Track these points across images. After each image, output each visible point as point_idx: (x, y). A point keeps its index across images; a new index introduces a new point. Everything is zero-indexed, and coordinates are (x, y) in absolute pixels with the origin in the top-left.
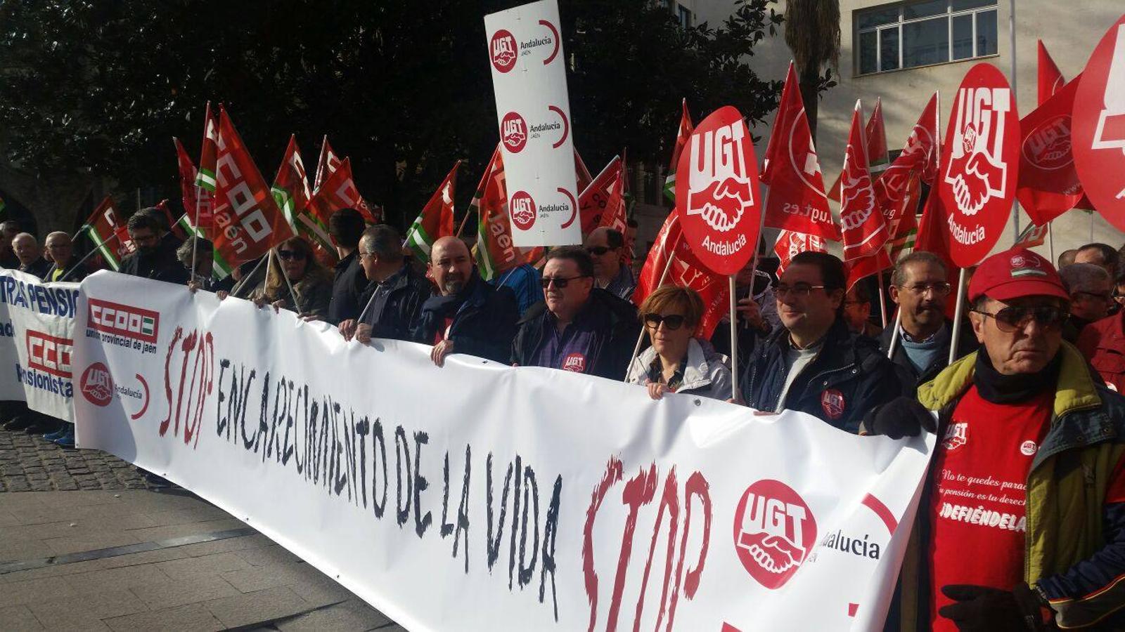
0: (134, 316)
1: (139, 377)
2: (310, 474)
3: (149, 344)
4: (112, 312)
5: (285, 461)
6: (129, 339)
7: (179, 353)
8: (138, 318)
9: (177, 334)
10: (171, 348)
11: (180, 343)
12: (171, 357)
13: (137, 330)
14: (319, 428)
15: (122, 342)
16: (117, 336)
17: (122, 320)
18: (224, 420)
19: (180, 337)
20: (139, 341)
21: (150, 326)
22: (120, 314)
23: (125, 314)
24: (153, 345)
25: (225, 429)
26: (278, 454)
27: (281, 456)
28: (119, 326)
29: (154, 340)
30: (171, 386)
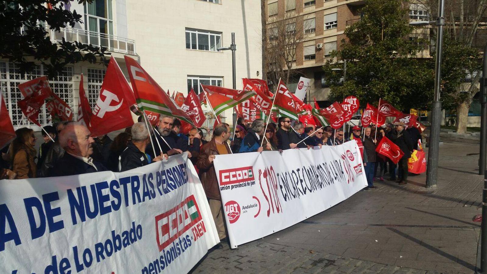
0: (244, 171)
1: (254, 197)
2: (314, 189)
3: (252, 181)
4: (234, 173)
5: (305, 193)
6: (245, 182)
7: (263, 180)
8: (246, 171)
9: (259, 172)
10: (260, 179)
11: (262, 175)
12: (261, 183)
13: (246, 177)
14: (311, 175)
15: (243, 185)
16: (240, 183)
17: (240, 175)
18: (285, 194)
19: (261, 173)
20: (249, 182)
21: (250, 173)
22: (238, 173)
23: (240, 172)
24: (254, 181)
25: (287, 197)
26: (302, 193)
27: (303, 193)
28: (239, 178)
29: (253, 179)
30: (266, 194)
